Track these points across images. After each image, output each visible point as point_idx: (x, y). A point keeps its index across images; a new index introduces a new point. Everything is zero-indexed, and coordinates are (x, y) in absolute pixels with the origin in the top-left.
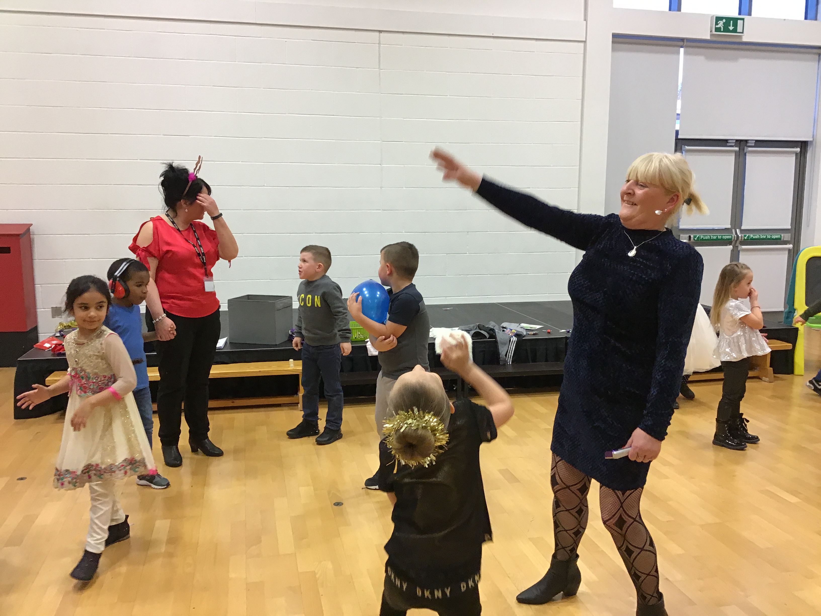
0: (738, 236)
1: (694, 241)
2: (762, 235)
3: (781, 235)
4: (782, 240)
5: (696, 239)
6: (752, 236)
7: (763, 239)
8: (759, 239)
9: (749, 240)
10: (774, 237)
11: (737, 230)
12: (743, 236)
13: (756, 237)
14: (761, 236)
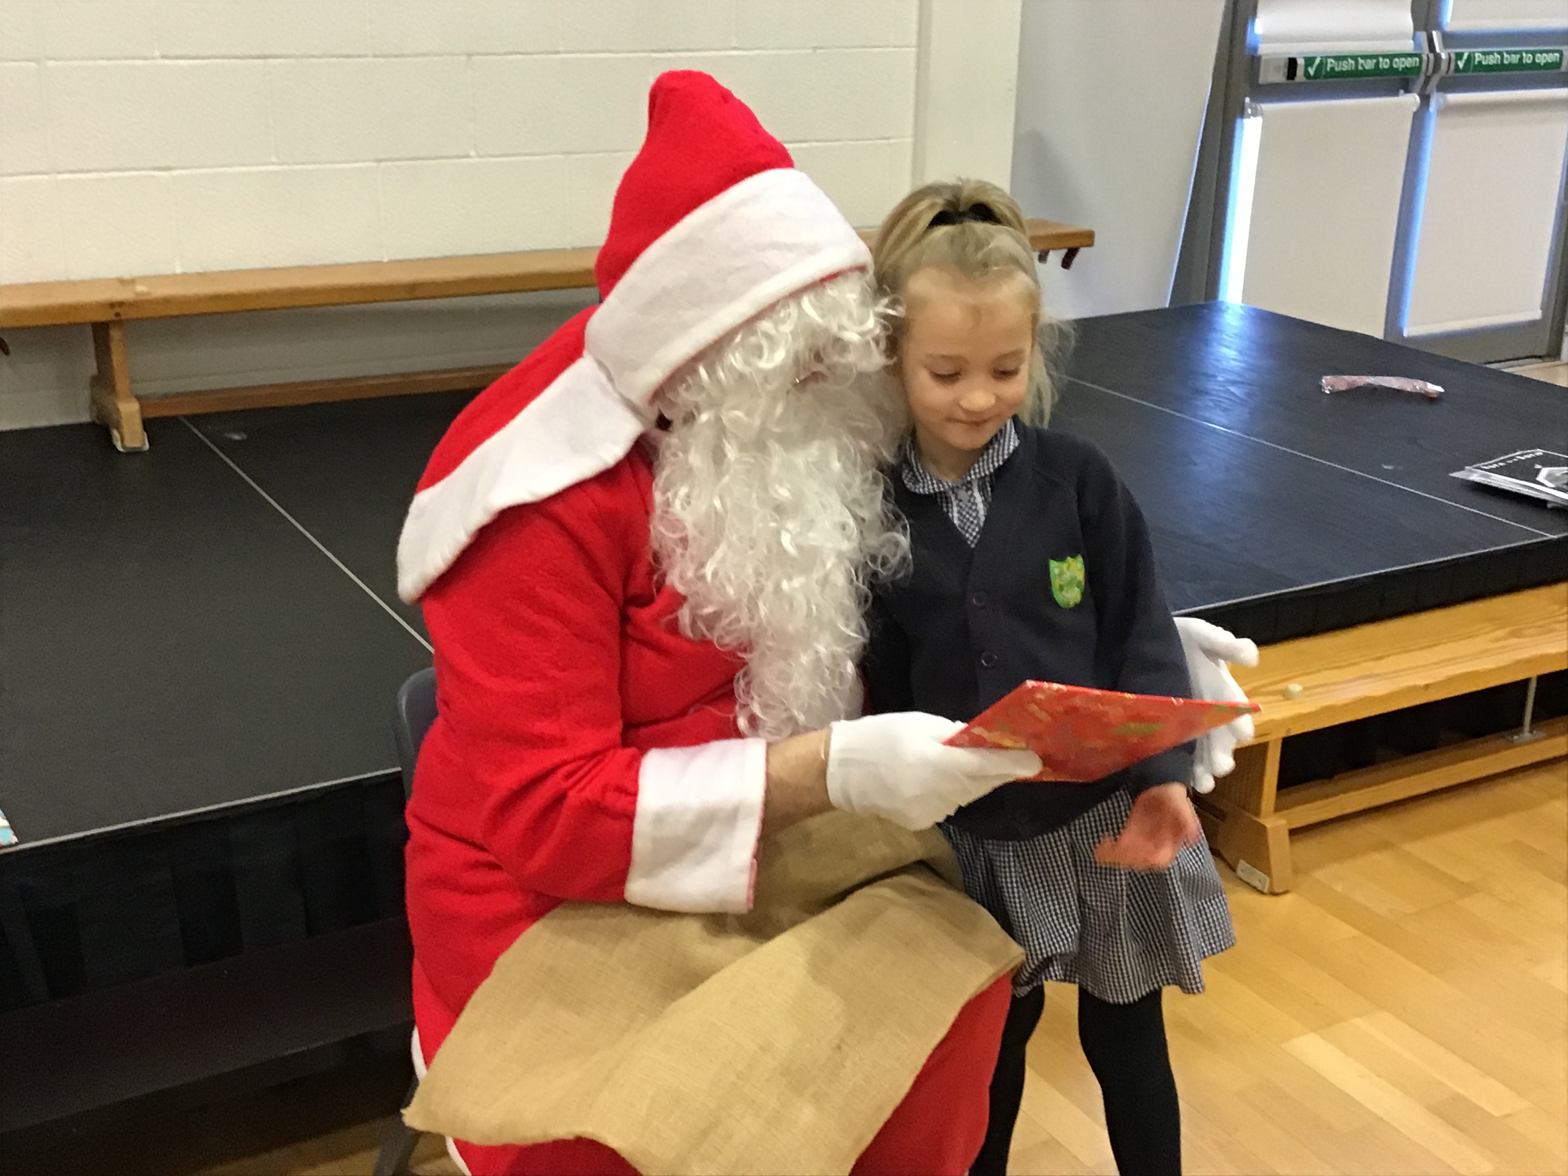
0: (1437, 57)
1: (1304, 79)
2: (1509, 53)
3: (1561, 53)
4: (1563, 69)
5: (1311, 71)
6: (1478, 57)
7: (1511, 67)
8: (1500, 67)
9: (1470, 74)
10: (1542, 59)
11: (1434, 33)
12: (1453, 57)
13: (1492, 60)
14: (1506, 56)
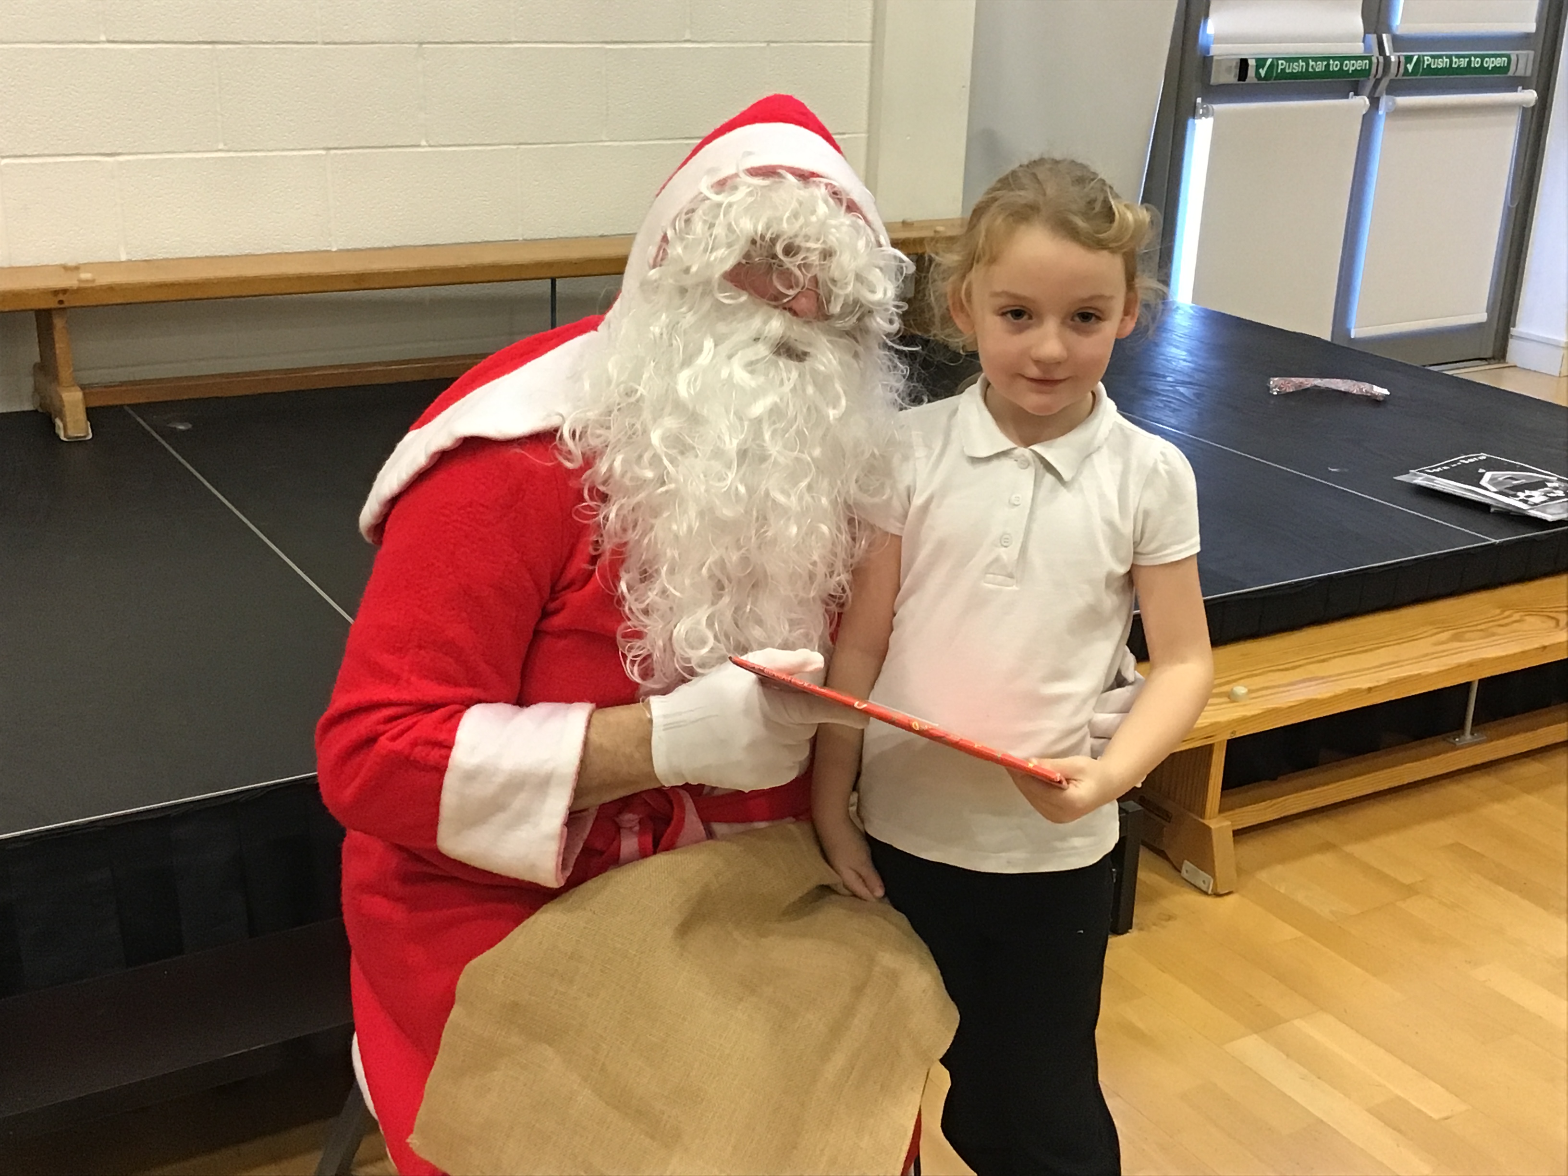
0: (1387, 59)
1: (1255, 81)
2: (1458, 57)
3: (1509, 57)
4: (1510, 73)
5: (1263, 72)
6: (1427, 60)
7: (1459, 71)
8: (1449, 70)
9: (1419, 77)
10: (1490, 63)
11: (1385, 37)
12: (1402, 59)
13: (1441, 63)
14: (1454, 59)
